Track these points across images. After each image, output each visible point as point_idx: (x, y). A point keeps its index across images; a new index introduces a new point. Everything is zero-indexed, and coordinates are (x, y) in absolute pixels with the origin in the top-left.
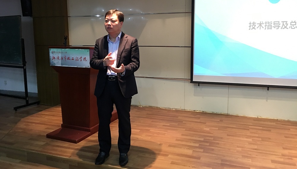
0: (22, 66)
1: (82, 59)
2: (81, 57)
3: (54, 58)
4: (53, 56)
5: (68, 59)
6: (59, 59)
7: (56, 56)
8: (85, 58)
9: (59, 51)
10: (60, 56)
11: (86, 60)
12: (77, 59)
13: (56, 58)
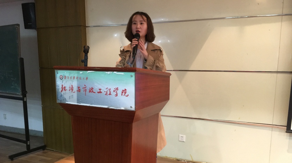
0: (22, 97)
1: (119, 92)
2: (117, 89)
3: (64, 88)
4: (62, 85)
5: (89, 92)
6: (73, 91)
7: (67, 85)
8: (124, 91)
9: (72, 75)
10: (75, 84)
11: (126, 94)
12: (108, 93)
13: (67, 88)
